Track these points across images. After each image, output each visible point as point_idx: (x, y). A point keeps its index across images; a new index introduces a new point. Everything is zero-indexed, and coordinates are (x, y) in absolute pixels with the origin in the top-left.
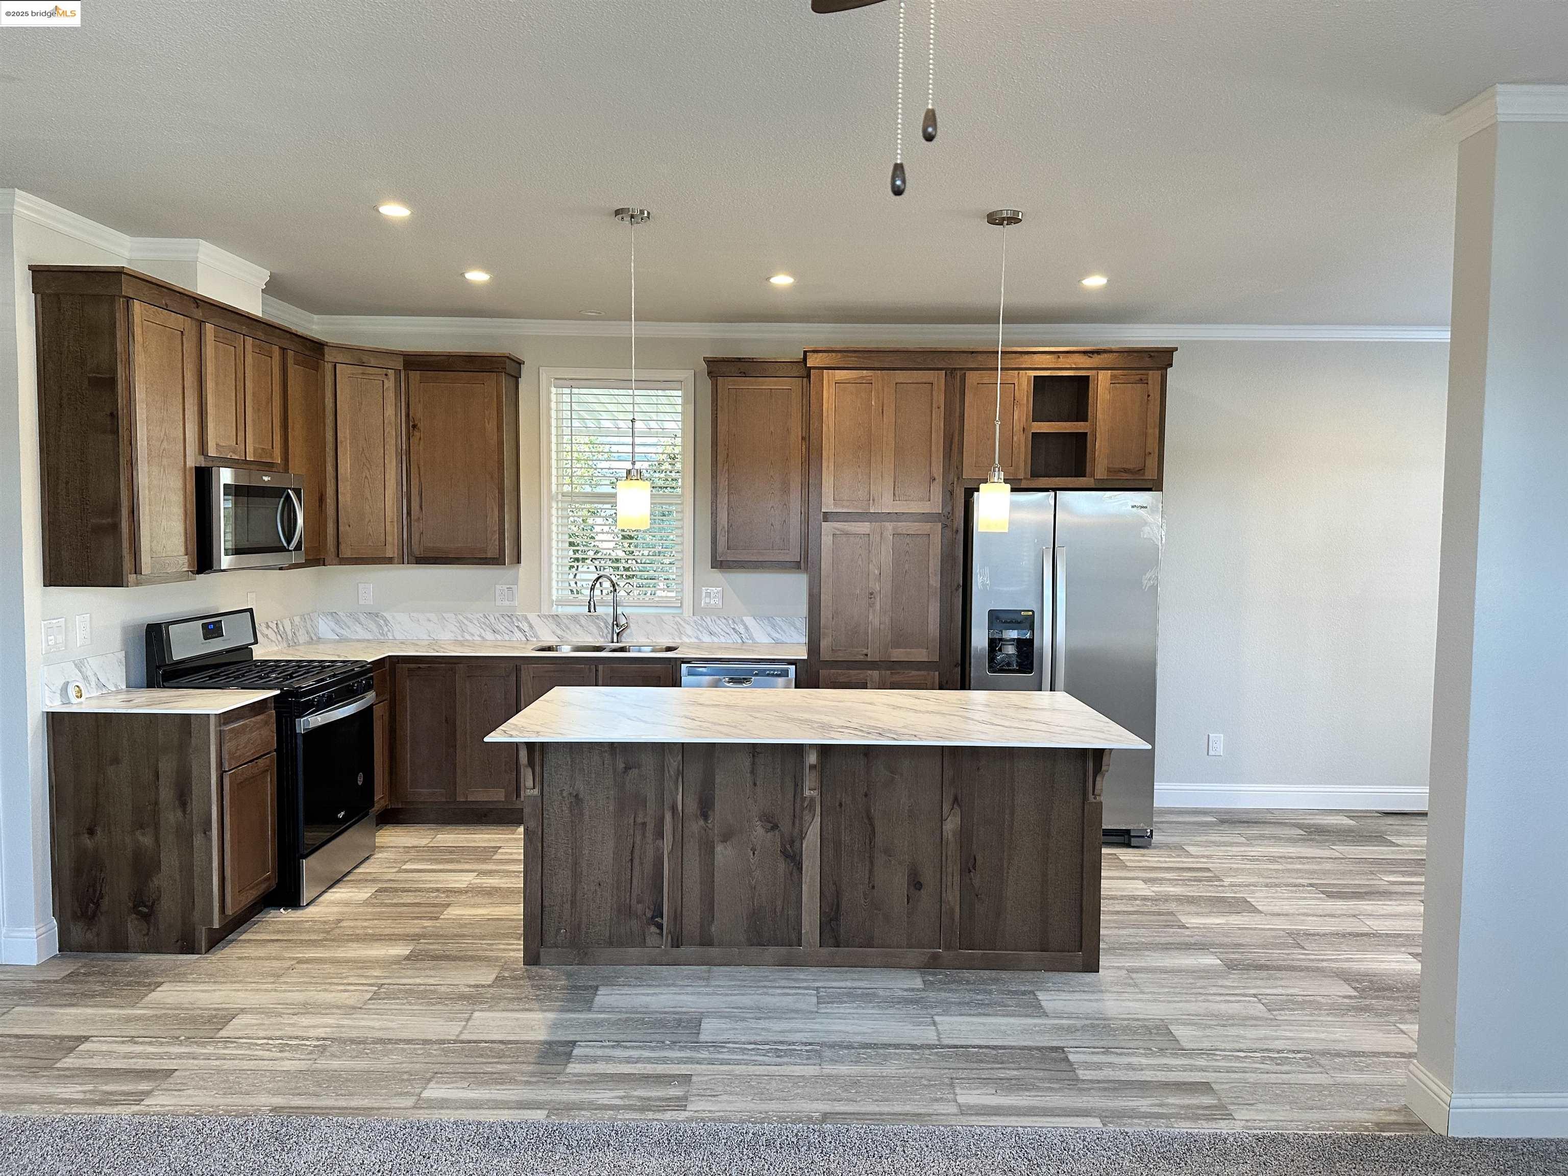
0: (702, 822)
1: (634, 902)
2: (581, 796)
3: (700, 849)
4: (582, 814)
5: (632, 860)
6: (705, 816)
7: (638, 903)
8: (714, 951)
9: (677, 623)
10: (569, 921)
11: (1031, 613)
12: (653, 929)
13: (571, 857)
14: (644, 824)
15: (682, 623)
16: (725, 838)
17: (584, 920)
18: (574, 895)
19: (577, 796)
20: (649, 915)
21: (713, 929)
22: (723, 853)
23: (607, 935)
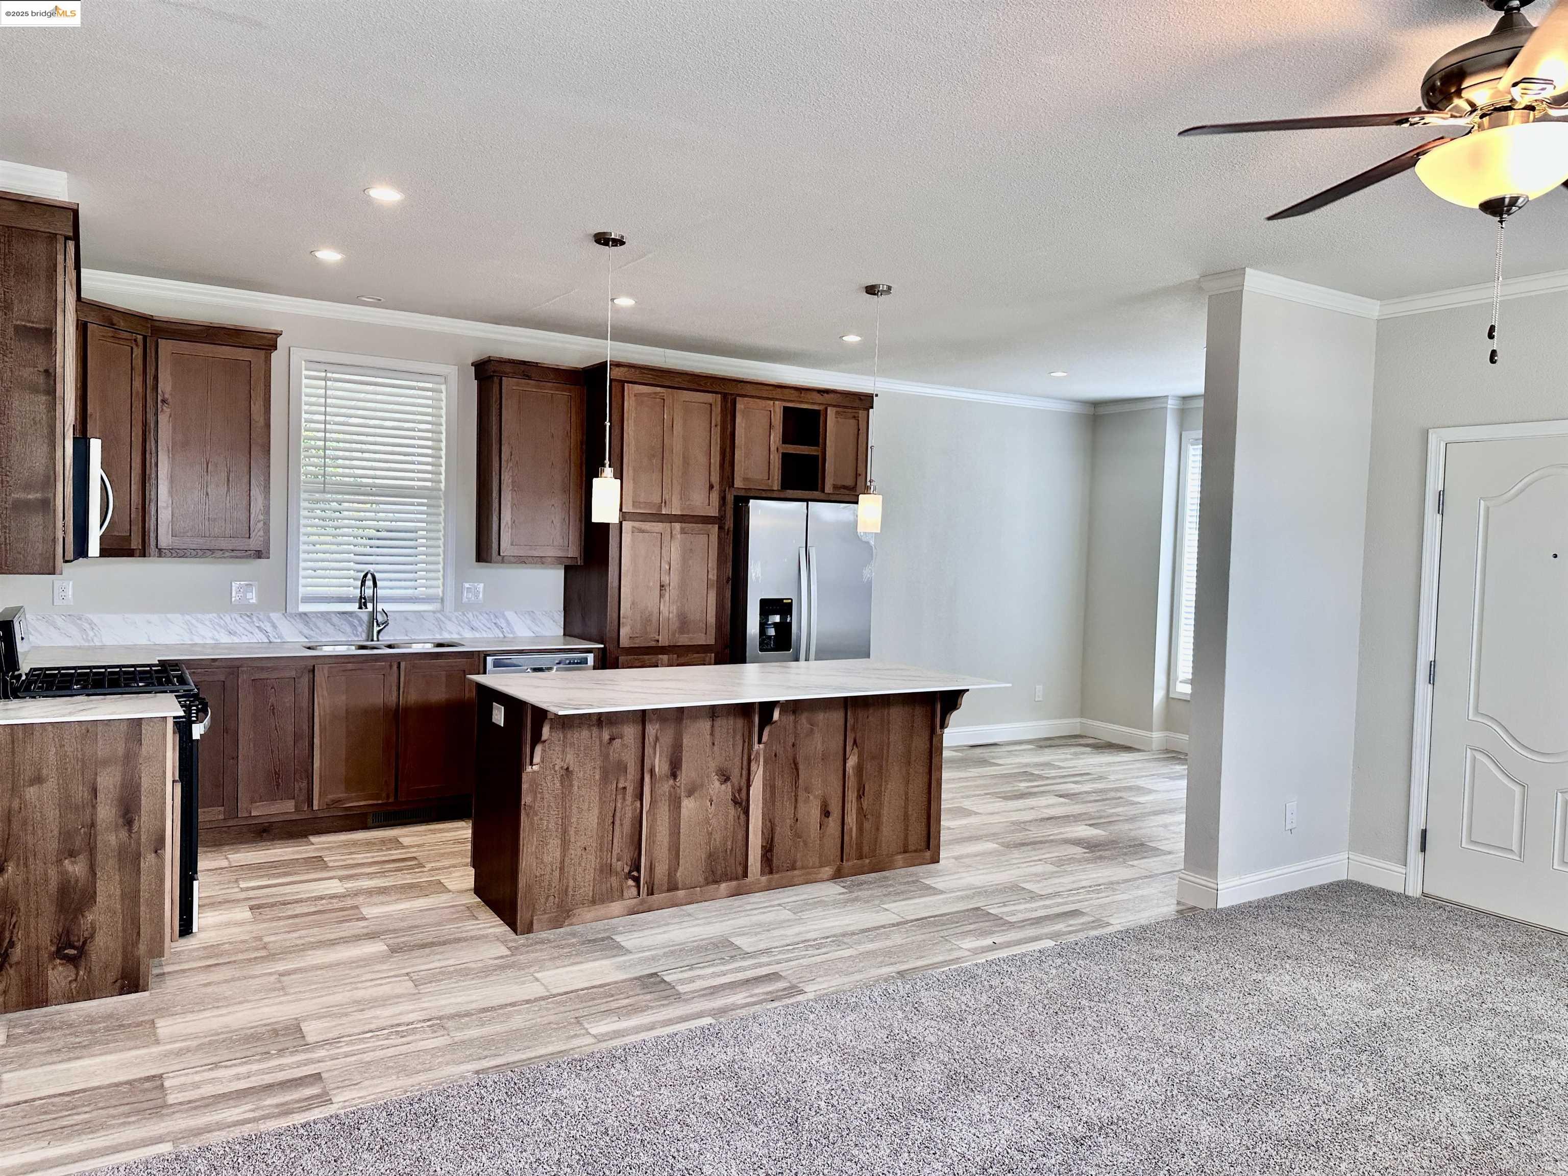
0: (671, 782)
1: (614, 860)
2: (571, 769)
3: (669, 806)
4: (571, 785)
5: (613, 823)
6: (674, 775)
7: (618, 860)
8: (681, 893)
9: (437, 619)
10: (557, 887)
11: (790, 601)
12: (631, 882)
13: (560, 827)
14: (625, 788)
15: (443, 619)
16: (690, 793)
17: (571, 884)
18: (562, 862)
19: (568, 768)
20: (627, 870)
21: (678, 874)
22: (688, 805)
23: (591, 894)
